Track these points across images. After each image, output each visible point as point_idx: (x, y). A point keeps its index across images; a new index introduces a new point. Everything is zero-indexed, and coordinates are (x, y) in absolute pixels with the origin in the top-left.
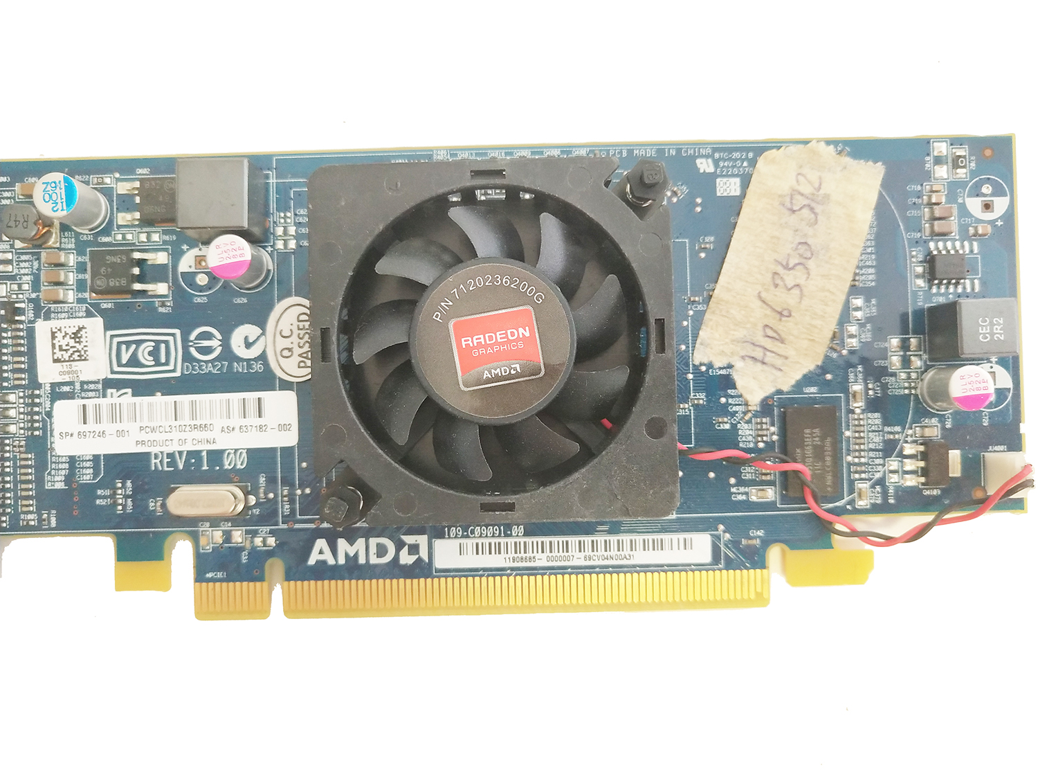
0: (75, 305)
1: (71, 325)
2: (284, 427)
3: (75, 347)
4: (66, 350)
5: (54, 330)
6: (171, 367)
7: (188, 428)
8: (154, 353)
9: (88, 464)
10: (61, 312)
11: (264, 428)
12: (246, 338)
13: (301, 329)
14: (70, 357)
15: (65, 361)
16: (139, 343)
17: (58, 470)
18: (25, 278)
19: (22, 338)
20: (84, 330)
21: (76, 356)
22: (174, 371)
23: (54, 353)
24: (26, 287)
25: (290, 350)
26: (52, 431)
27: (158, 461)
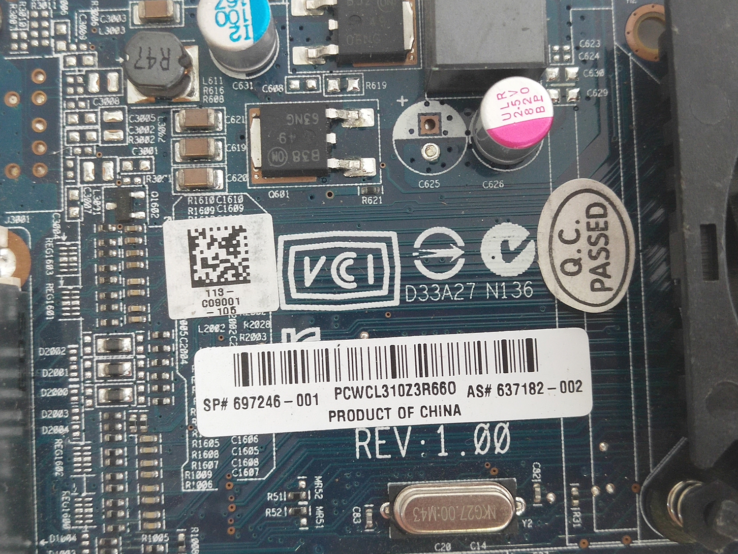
0: (226, 194)
1: (220, 227)
2: (569, 386)
3: (228, 261)
4: (214, 267)
5: (193, 234)
6: (384, 292)
7: (414, 390)
8: (357, 270)
9: (251, 451)
10: (204, 206)
11: (537, 388)
12: (505, 243)
13: (593, 230)
14: (219, 277)
15: (212, 284)
16: (331, 254)
17: (203, 460)
18: (145, 151)
19: (141, 247)
20: (242, 235)
21: (229, 276)
22: (390, 297)
23: (193, 272)
24: (145, 164)
25: (577, 262)
26: (192, 396)
27: (365, 444)
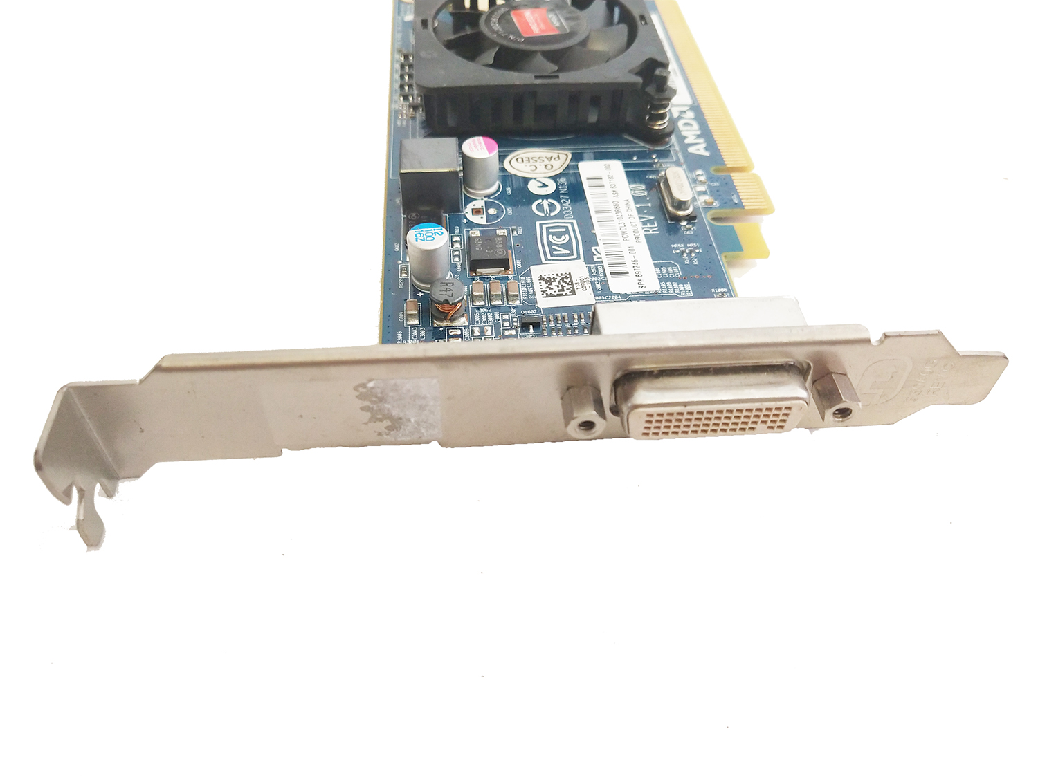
0: (520, 284)
1: (538, 287)
2: (608, 167)
3: (559, 282)
4: (563, 287)
5: (545, 295)
6: (569, 225)
7: (619, 214)
8: (559, 235)
9: (664, 270)
10: (528, 292)
11: (610, 177)
12: (539, 187)
14: (568, 284)
15: (573, 287)
16: (550, 244)
17: (674, 288)
18: (497, 316)
19: (555, 315)
20: (543, 276)
21: (568, 281)
22: (572, 224)
23: (566, 295)
24: (506, 317)
26: (638, 293)
27: (651, 230)
